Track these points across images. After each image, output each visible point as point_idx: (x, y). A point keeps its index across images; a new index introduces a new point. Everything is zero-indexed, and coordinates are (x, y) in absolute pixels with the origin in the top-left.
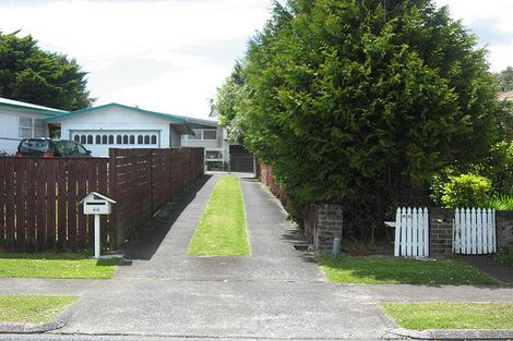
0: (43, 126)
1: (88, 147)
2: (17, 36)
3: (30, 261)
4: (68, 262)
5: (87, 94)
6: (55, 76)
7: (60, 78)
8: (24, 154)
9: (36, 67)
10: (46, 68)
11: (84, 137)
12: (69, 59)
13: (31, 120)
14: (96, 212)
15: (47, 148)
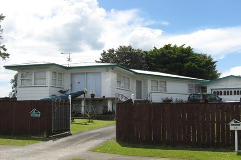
0: (198, 87)
1: (220, 97)
2: (184, 47)
3: (204, 152)
4: (223, 153)
5: (217, 71)
6: (202, 64)
7: (204, 65)
8: (191, 101)
9: (193, 61)
10: (197, 61)
11: (218, 92)
12: (208, 56)
13: (193, 85)
14: (236, 129)
15: (201, 98)
